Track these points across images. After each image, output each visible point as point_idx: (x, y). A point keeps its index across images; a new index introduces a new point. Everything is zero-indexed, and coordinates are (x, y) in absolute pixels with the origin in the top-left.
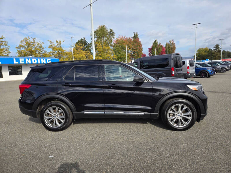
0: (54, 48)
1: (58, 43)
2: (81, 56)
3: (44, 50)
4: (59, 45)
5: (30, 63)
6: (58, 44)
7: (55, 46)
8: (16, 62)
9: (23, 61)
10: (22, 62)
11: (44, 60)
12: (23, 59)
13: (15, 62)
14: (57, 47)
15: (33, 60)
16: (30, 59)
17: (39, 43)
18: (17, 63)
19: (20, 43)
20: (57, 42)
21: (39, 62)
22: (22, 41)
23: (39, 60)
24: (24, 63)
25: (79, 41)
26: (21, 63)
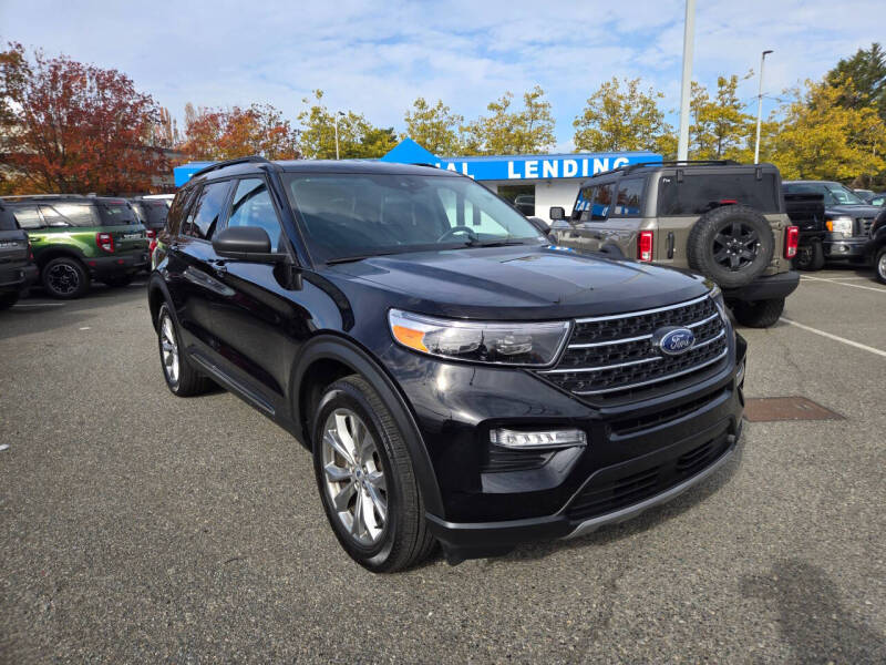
0: (703, 111)
1: (724, 88)
2: (824, 135)
3: (664, 121)
4: (727, 96)
5: (555, 174)
6: (722, 93)
7: (711, 100)
8: (515, 172)
9: (536, 169)
10: (532, 172)
11: (603, 163)
12: (536, 163)
13: (512, 175)
14: (719, 103)
15: (566, 164)
16: (556, 163)
17: (647, 96)
18: (518, 176)
19: (587, 106)
20: (722, 83)
21: (585, 173)
22: (594, 97)
23: (585, 163)
24: (536, 176)
25: (842, 65)
26: (528, 175)
